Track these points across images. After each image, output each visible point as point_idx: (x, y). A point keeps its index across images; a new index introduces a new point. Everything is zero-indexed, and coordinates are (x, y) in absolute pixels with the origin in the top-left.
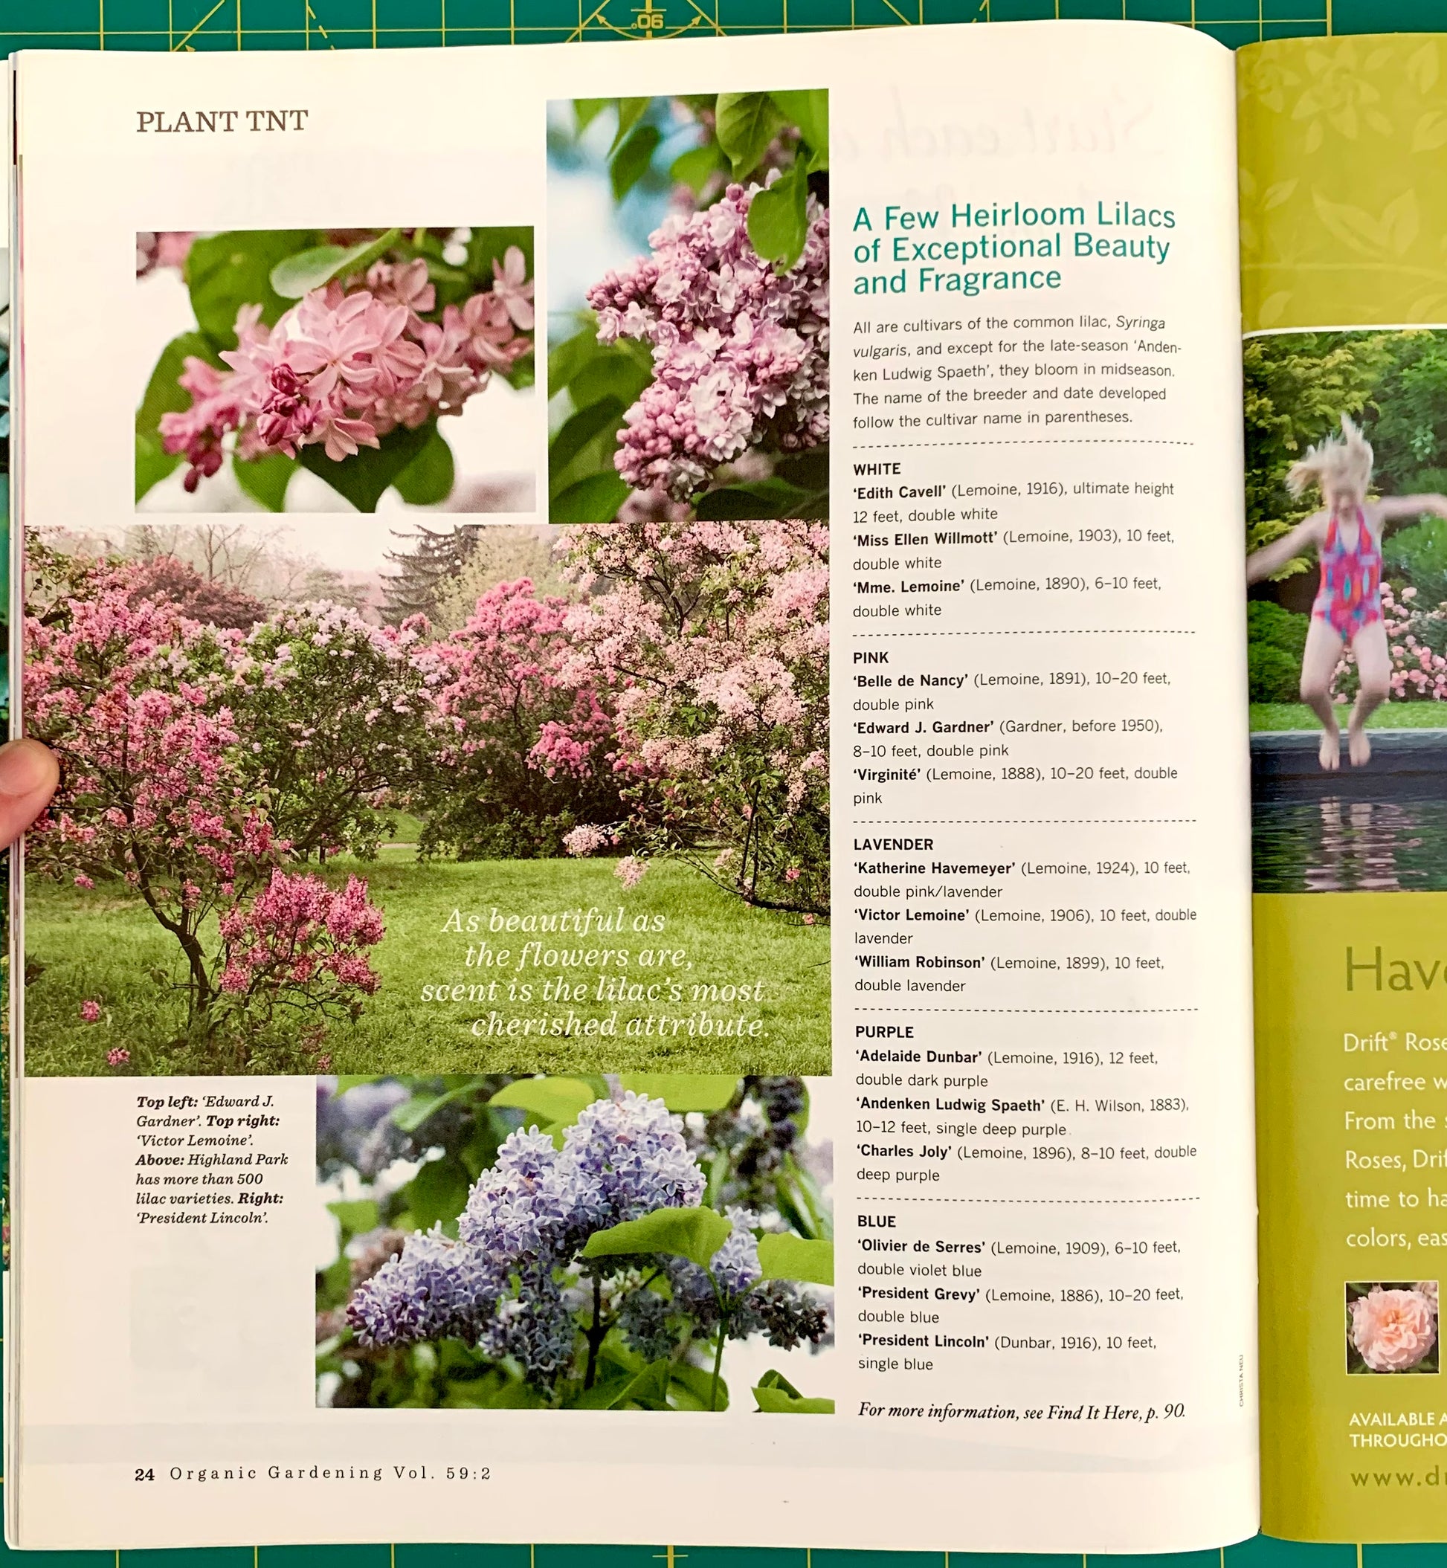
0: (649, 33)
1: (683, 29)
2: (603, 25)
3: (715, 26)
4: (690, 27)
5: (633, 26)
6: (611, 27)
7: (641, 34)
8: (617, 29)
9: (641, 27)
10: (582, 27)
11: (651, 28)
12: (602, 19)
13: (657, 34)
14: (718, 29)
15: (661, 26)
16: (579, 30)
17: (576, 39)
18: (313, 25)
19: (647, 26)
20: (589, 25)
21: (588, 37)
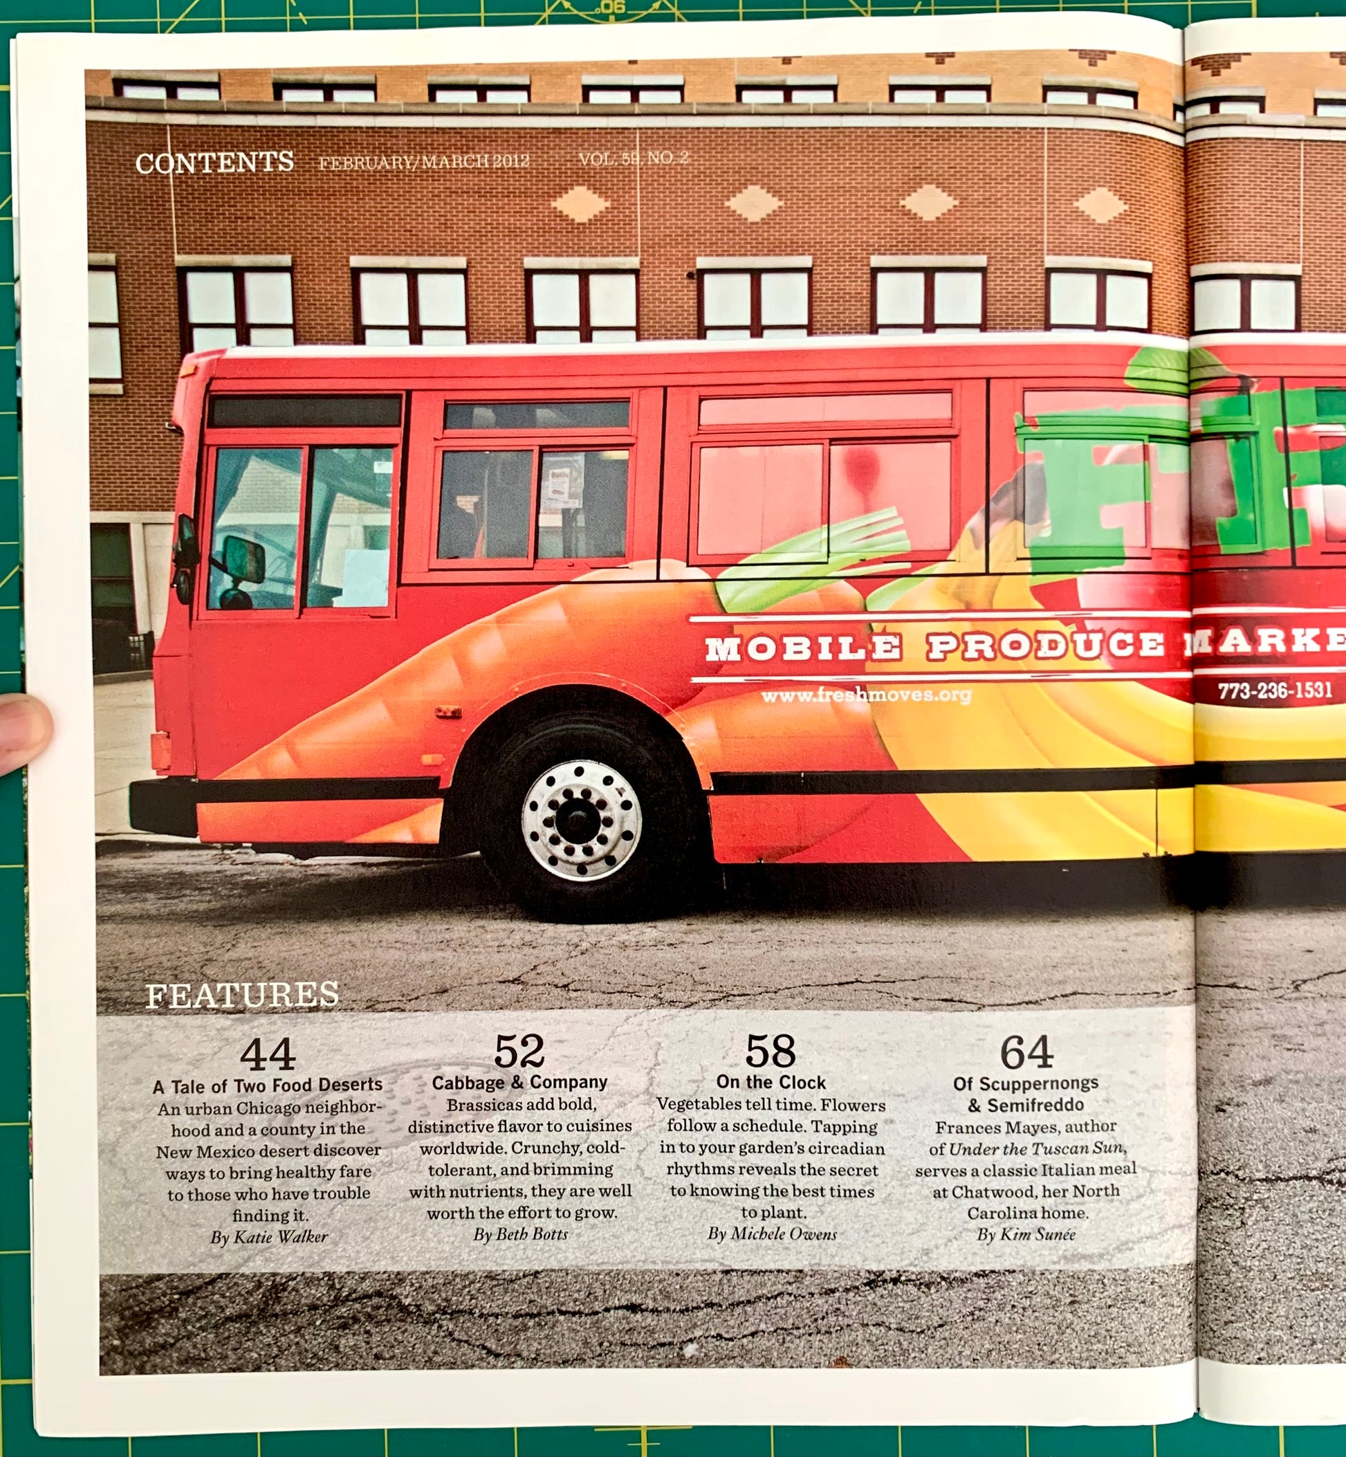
0: (612, 18)
1: (645, 13)
2: (568, 10)
3: (675, 10)
4: (650, 11)
5: (597, 11)
6: (575, 12)
7: (604, 18)
8: (582, 14)
9: (604, 11)
10: (548, 12)
11: (613, 13)
12: (567, 5)
13: (620, 18)
14: (677, 13)
15: (623, 11)
16: (545, 15)
17: (543, 23)
18: (294, 12)
19: (610, 11)
20: (554, 10)
21: (554, 20)
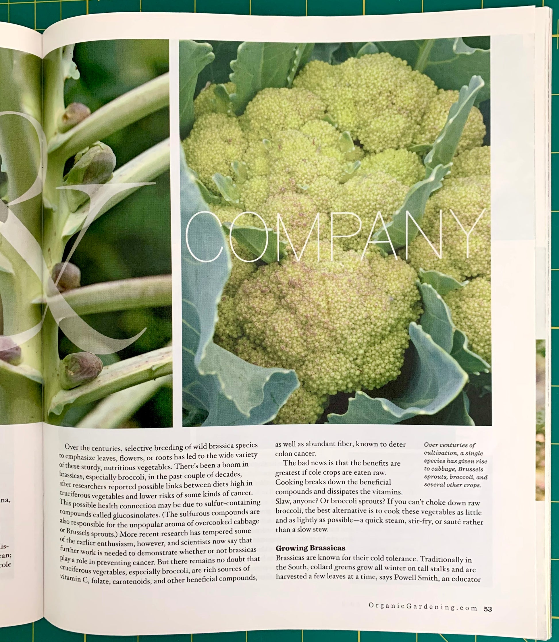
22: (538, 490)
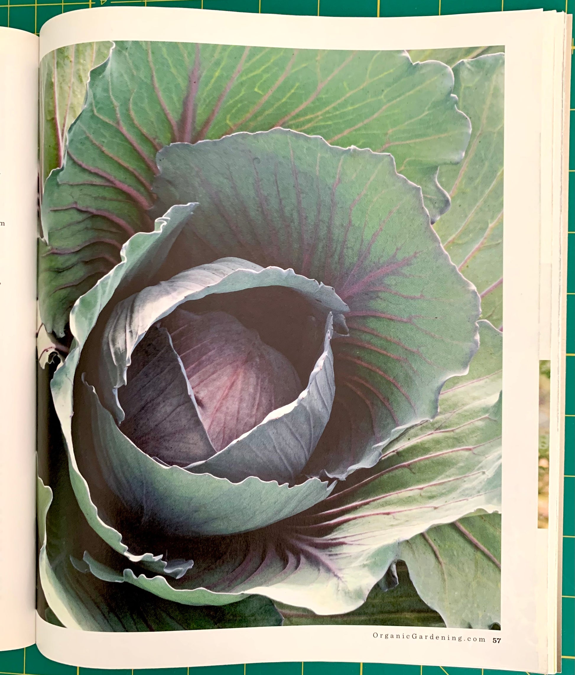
22: (541, 517)
